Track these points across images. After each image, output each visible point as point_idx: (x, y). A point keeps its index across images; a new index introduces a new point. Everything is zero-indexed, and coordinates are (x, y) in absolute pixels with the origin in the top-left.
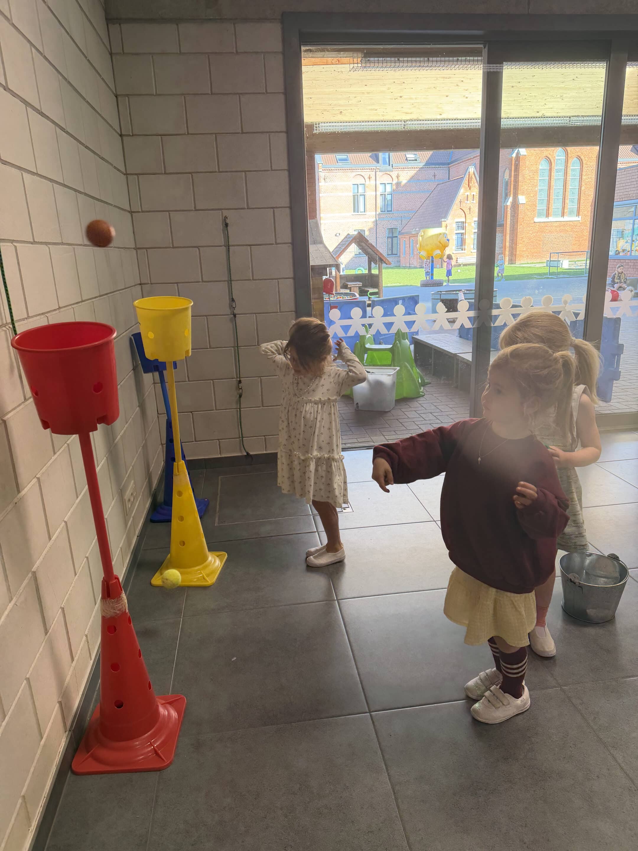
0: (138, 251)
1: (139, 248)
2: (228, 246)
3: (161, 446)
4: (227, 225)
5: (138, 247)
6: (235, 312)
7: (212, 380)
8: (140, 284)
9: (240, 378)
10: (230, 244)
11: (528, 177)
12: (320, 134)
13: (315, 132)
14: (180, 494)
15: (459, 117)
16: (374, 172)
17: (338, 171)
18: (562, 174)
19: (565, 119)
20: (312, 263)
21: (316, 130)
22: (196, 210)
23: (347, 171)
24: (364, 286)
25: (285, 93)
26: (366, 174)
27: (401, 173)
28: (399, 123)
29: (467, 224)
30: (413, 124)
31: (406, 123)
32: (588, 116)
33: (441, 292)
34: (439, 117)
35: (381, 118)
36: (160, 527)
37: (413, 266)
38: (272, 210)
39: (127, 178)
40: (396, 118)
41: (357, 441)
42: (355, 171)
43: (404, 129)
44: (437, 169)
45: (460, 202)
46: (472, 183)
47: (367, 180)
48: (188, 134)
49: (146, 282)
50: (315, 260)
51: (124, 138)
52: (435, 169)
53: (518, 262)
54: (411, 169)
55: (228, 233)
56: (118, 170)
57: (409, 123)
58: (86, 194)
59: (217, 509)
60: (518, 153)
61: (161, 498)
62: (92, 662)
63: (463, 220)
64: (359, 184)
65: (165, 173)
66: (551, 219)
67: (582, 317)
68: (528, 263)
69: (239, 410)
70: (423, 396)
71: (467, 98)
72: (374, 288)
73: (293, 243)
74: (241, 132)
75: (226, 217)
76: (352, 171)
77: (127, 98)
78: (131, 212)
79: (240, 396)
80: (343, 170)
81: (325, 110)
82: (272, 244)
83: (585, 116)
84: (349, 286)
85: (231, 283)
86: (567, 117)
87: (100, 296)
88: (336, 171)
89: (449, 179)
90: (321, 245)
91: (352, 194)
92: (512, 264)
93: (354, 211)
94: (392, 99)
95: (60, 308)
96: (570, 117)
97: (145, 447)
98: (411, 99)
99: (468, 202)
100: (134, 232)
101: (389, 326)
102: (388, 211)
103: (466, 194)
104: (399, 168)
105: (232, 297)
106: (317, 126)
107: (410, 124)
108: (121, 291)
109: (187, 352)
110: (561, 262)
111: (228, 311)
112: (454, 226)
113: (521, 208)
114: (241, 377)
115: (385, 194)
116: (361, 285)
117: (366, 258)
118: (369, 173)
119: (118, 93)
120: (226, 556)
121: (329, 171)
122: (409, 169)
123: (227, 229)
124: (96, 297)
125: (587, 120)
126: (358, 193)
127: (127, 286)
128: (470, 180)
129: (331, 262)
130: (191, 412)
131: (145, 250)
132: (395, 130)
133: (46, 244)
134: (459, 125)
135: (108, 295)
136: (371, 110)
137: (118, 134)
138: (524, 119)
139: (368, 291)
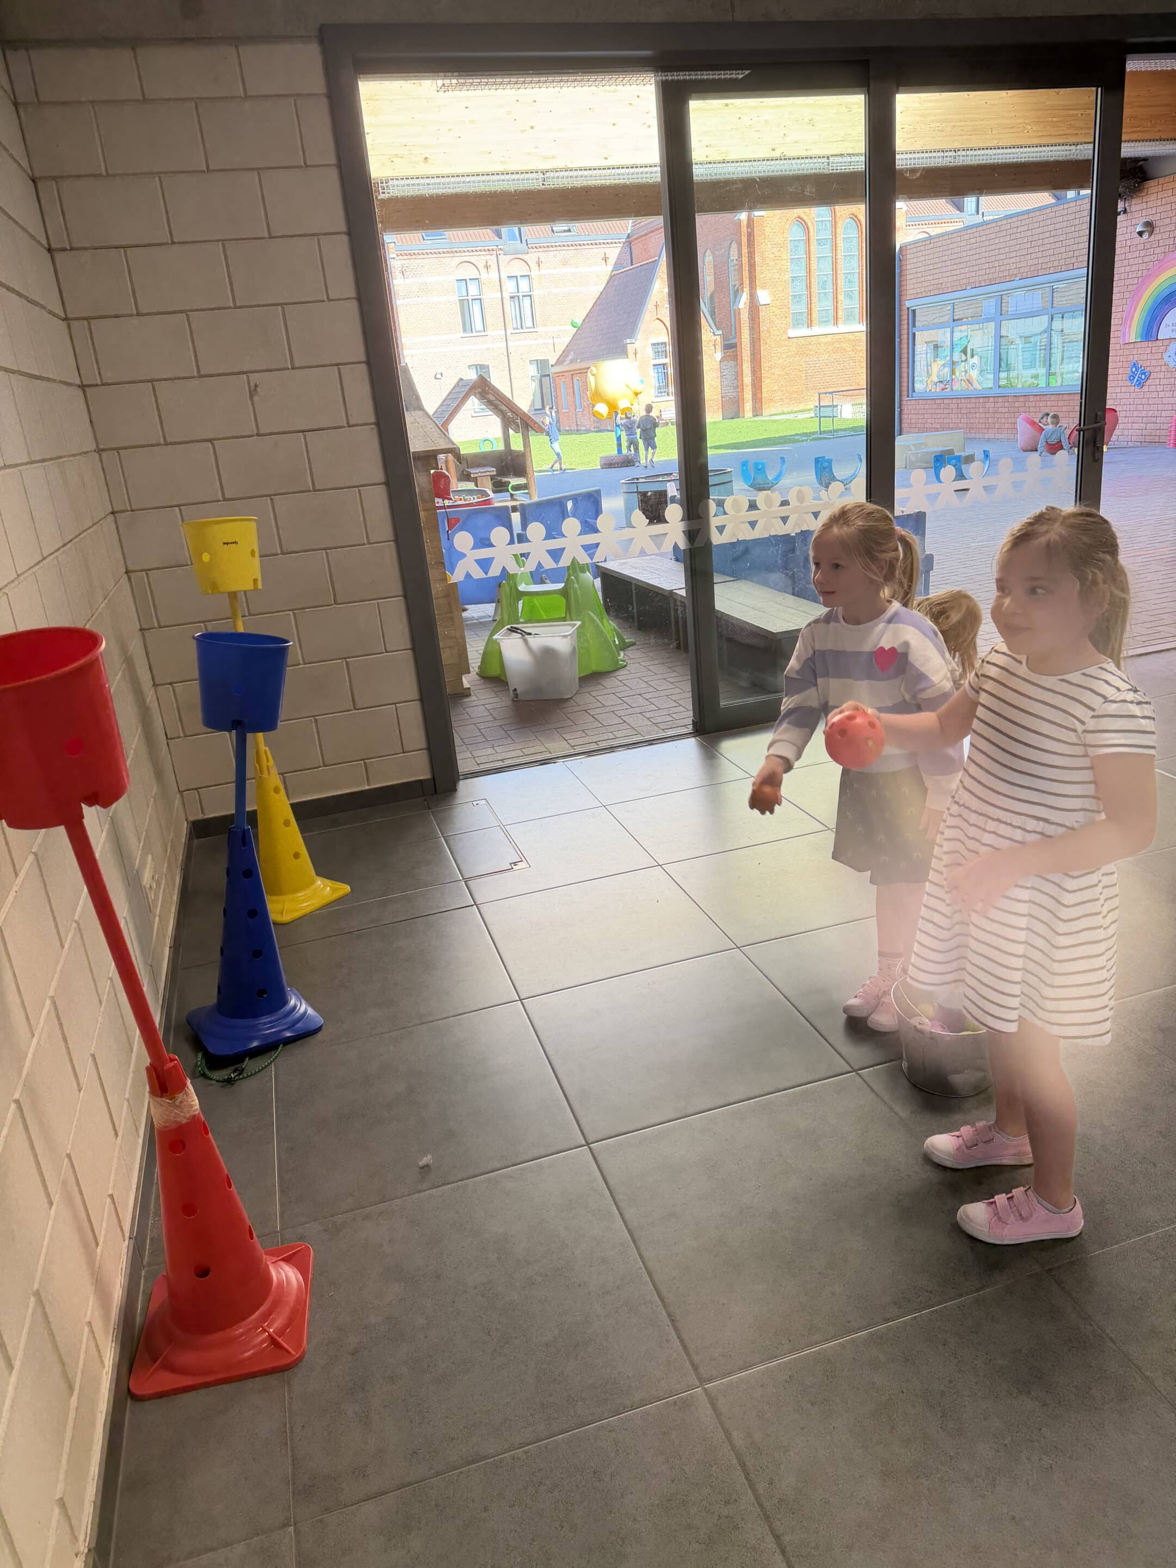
0: (104, 455)
1: (103, 450)
5: (101, 447)
8: (113, 513)
11: (772, 256)
12: (390, 200)
13: (381, 196)
16: (494, 257)
17: (426, 256)
18: (827, 247)
19: (820, 160)
20: (413, 449)
21: (384, 193)
22: (201, 376)
23: (443, 255)
24: (498, 475)
25: (339, 165)
26: (480, 260)
27: (543, 256)
28: (534, 175)
30: (558, 177)
31: (545, 176)
32: (857, 155)
33: (637, 479)
34: (603, 163)
35: (500, 168)
38: (336, 368)
39: (68, 325)
40: (527, 167)
42: (458, 254)
43: (543, 187)
44: (607, 246)
45: (656, 306)
47: (483, 271)
48: (173, 243)
49: (123, 507)
50: (416, 444)
51: (56, 255)
52: (604, 246)
54: (562, 248)
56: (54, 315)
57: (552, 175)
58: (20, 373)
60: (750, 220)
63: (664, 340)
64: (467, 278)
65: (138, 314)
66: (816, 330)
68: (784, 413)
70: (626, 666)
72: (519, 476)
73: (378, 423)
74: (267, 236)
75: (257, 387)
76: (452, 255)
77: (54, 182)
78: (83, 387)
80: (434, 254)
81: (396, 156)
82: (343, 427)
83: (854, 155)
84: (473, 476)
86: (824, 157)
87: (64, 545)
88: (422, 256)
89: (632, 265)
90: (419, 413)
91: (456, 299)
92: (756, 415)
93: (465, 330)
94: (515, 132)
98: (550, 130)
100: (91, 422)
101: (556, 554)
102: (526, 329)
103: (665, 291)
104: (539, 247)
106: (385, 184)
107: (553, 178)
108: (90, 532)
110: (839, 408)
112: (650, 351)
113: (764, 313)
115: (518, 297)
116: (494, 473)
118: (485, 258)
119: (37, 174)
121: (409, 257)
122: (558, 248)
124: (59, 549)
125: (858, 162)
126: (468, 296)
127: (96, 522)
129: (443, 445)
131: (115, 452)
132: (528, 188)
136: (480, 152)
137: (45, 248)
138: (750, 163)
139: (509, 483)
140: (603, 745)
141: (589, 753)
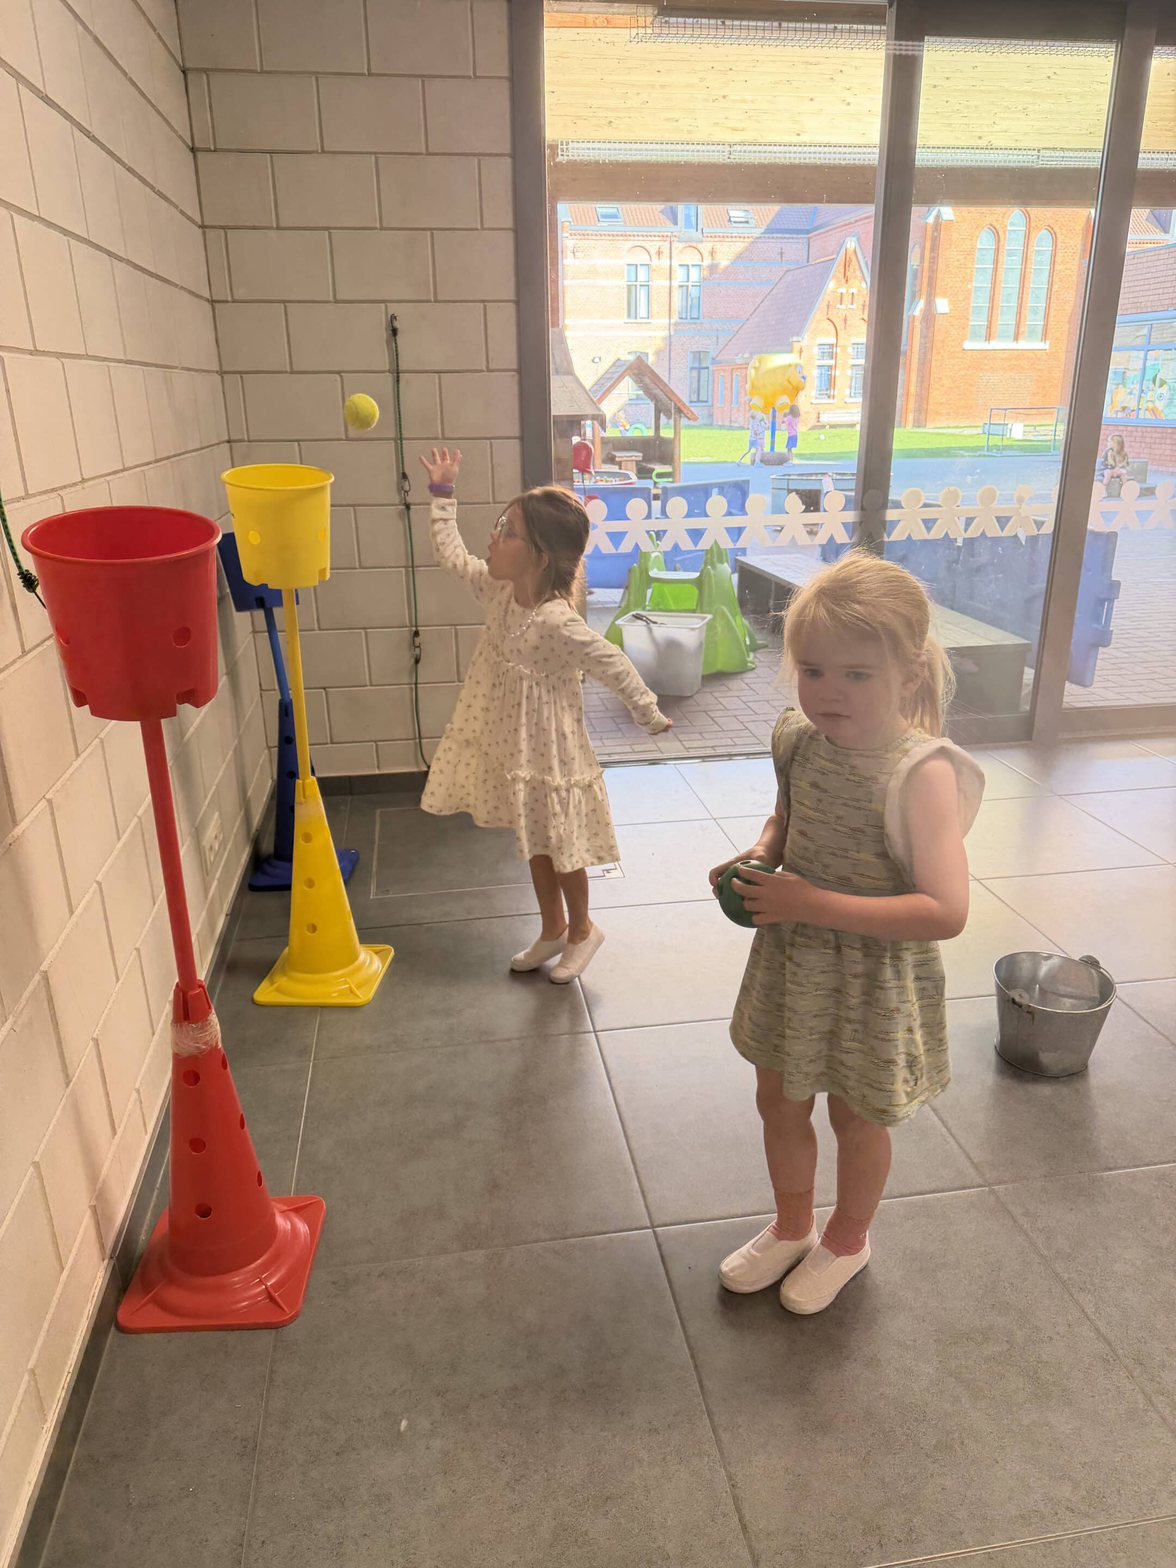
0: (226, 377)
1: (226, 373)
2: (397, 373)
3: (266, 751)
4: (394, 332)
5: (225, 369)
6: (410, 499)
7: (364, 628)
8: (229, 442)
9: (416, 626)
10: (400, 368)
11: (956, 264)
12: (568, 162)
13: (559, 159)
14: (307, 838)
15: (833, 140)
16: (667, 244)
17: (599, 237)
18: (1017, 259)
19: (1029, 153)
20: (555, 411)
21: (562, 155)
22: (336, 301)
23: (618, 238)
24: (646, 459)
25: (511, 80)
26: (653, 246)
27: (718, 246)
28: (720, 148)
29: (839, 349)
30: (745, 152)
31: (732, 150)
32: (1071, 150)
33: (789, 475)
34: (795, 139)
35: (687, 137)
36: (269, 901)
37: (736, 425)
38: (481, 305)
39: (204, 233)
40: (716, 138)
41: (631, 750)
42: (631, 238)
43: (729, 160)
44: (785, 241)
45: (828, 306)
46: (852, 270)
47: (655, 257)
48: (323, 151)
49: (240, 437)
50: (560, 405)
51: (199, 155)
52: (782, 240)
53: (930, 425)
54: (737, 239)
55: (396, 347)
56: (189, 218)
58: (128, 262)
59: (374, 869)
60: (938, 217)
61: (268, 846)
62: (148, 1138)
63: (833, 341)
64: (638, 263)
65: (278, 228)
66: (994, 344)
67: (1048, 528)
68: (949, 427)
69: (413, 686)
70: (753, 669)
71: (849, 104)
72: (665, 464)
73: (519, 371)
74: (424, 151)
75: (393, 318)
76: (626, 238)
77: (204, 76)
78: (213, 302)
79: (417, 661)
80: (609, 235)
81: (579, 117)
82: (482, 371)
83: (1068, 150)
84: (617, 459)
85: (402, 444)
86: (1034, 150)
87: (157, 461)
88: (596, 238)
89: (808, 262)
90: (570, 377)
91: (624, 283)
92: (919, 427)
93: (629, 316)
94: (706, 100)
95: (84, 480)
96: (1039, 151)
97: (238, 751)
98: (744, 101)
99: (843, 307)
100: (217, 341)
101: (696, 535)
102: (692, 318)
103: (840, 291)
104: (715, 237)
105: (403, 470)
106: (565, 147)
107: (740, 152)
108: (194, 454)
109: (322, 572)
110: (1010, 426)
111: (395, 498)
112: (816, 350)
113: (939, 322)
114: (418, 624)
115: (687, 287)
116: (640, 459)
117: (649, 407)
118: (658, 244)
119: (188, 65)
120: (393, 953)
121: (582, 237)
122: (734, 239)
123: (395, 340)
124: (147, 464)
125: (1071, 157)
126: (636, 281)
127: (204, 445)
128: (847, 265)
129: (590, 411)
130: (324, 689)
131: (238, 376)
132: (712, 161)
133: (58, 355)
134: (833, 156)
135: (172, 460)
136: (668, 120)
137: (188, 146)
138: (953, 151)
139: (654, 470)
140: (720, 751)
141: (704, 758)
